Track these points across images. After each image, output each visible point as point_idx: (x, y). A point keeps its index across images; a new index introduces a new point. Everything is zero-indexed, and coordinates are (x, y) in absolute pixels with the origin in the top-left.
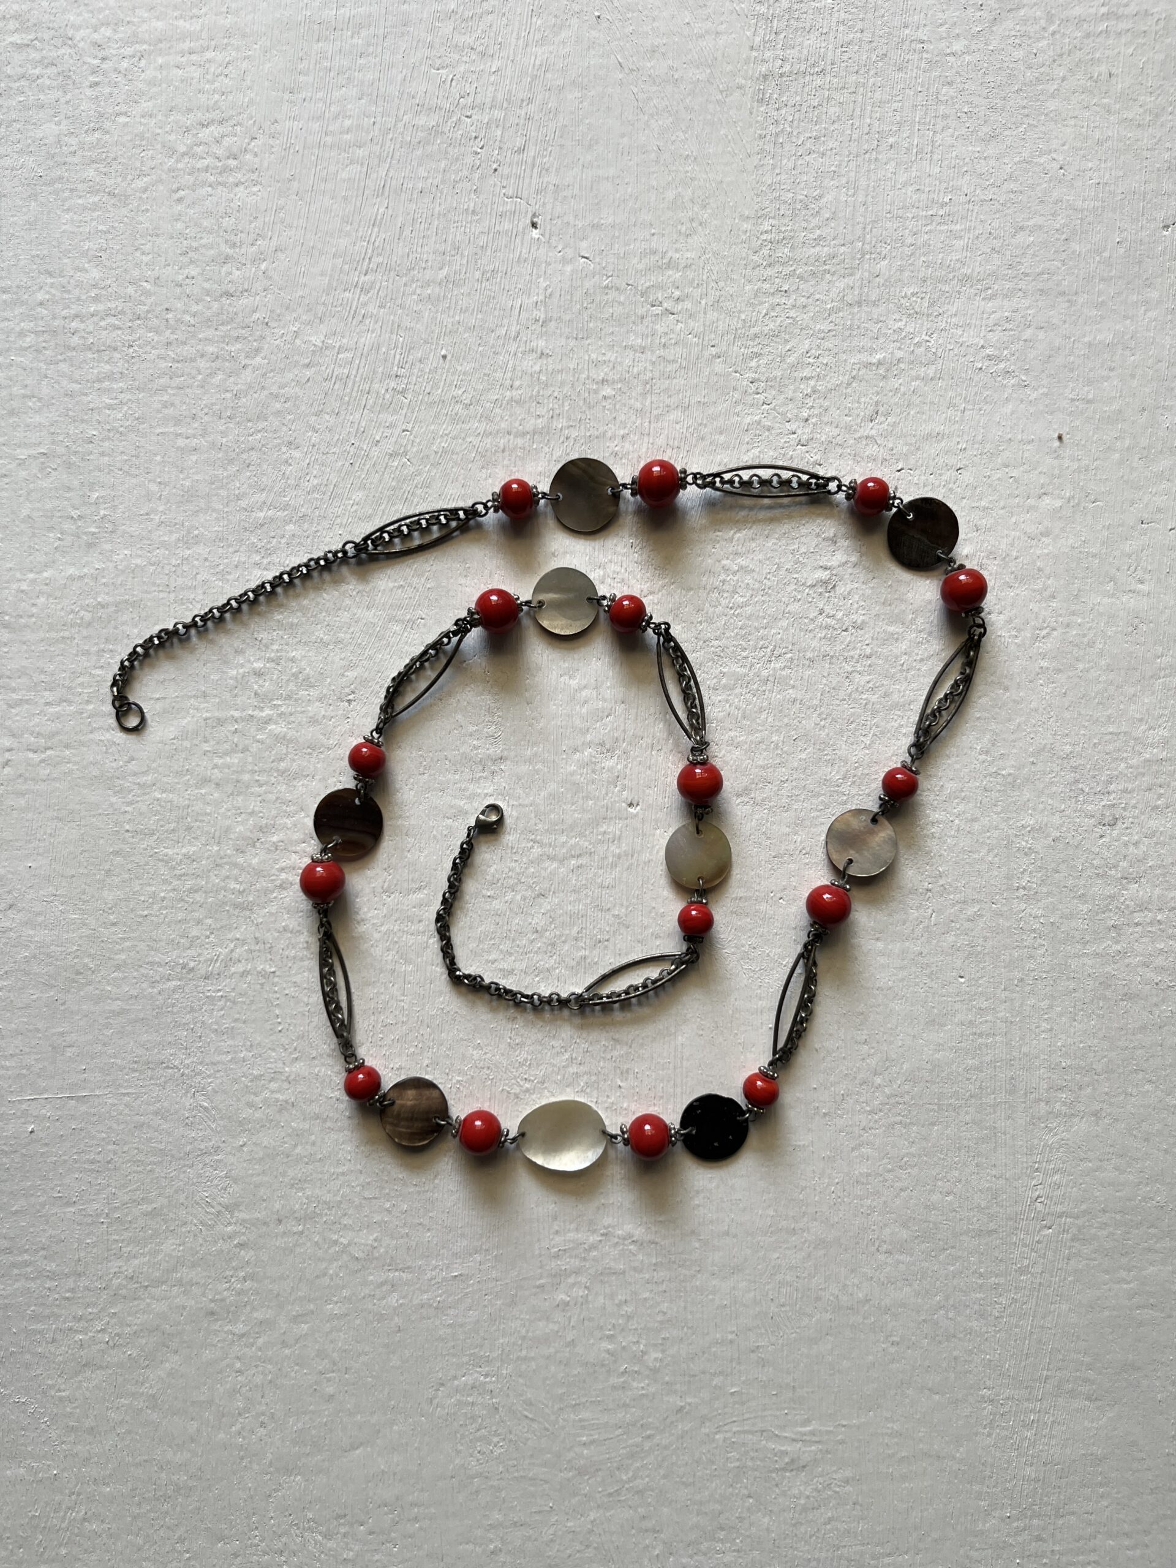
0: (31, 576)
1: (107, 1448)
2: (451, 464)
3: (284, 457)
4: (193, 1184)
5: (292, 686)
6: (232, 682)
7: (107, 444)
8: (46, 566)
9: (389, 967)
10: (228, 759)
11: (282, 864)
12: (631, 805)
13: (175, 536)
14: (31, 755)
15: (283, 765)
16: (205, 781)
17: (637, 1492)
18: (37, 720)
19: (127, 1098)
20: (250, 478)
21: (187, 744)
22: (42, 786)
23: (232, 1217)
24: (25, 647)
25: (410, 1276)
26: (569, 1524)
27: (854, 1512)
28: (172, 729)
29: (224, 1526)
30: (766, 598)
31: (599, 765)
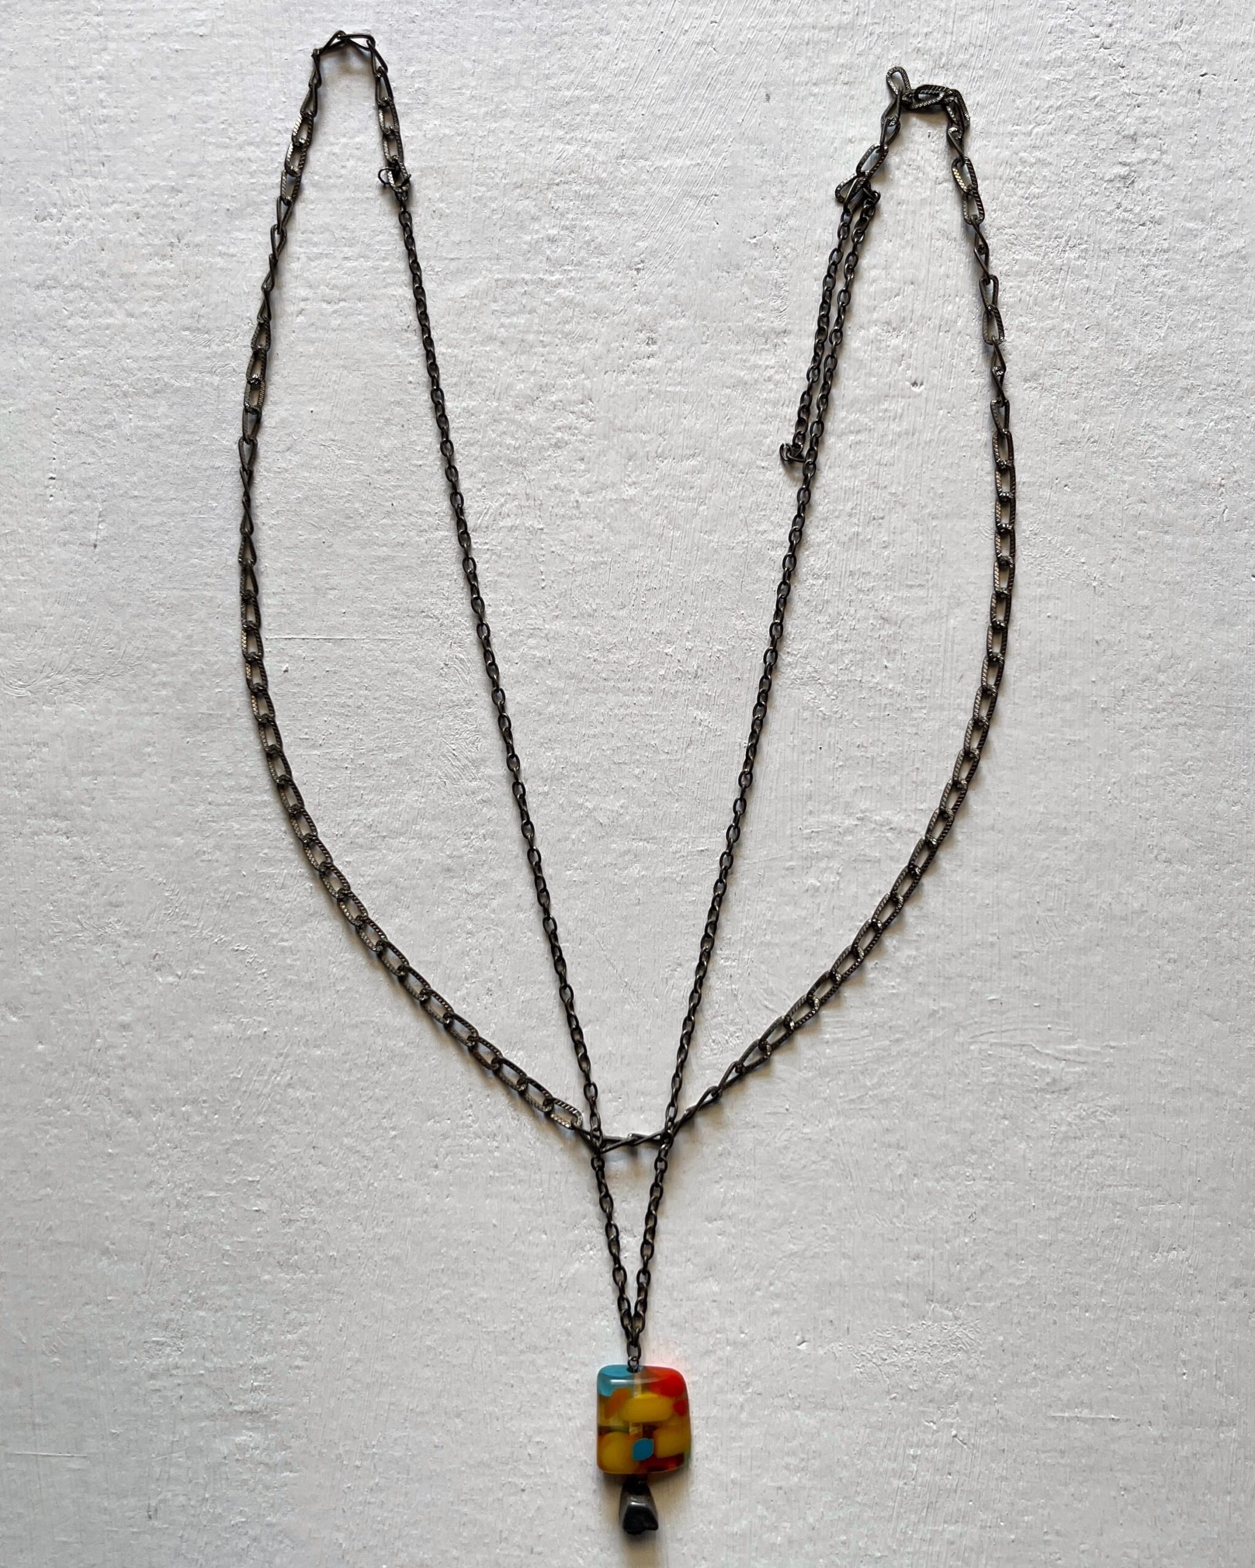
0: (344, 140)
1: (323, 1006)
2: (756, 53)
3: (596, 42)
4: (442, 736)
5: (583, 253)
6: (525, 247)
7: (427, 24)
8: (359, 131)
9: (658, 531)
10: (515, 319)
11: (558, 423)
12: (915, 384)
13: (483, 110)
14: (325, 305)
15: (568, 327)
16: (491, 338)
17: (882, 1101)
18: (333, 273)
19: (383, 645)
20: (560, 59)
21: (476, 303)
22: (332, 335)
23: (478, 773)
24: (330, 205)
25: (654, 847)
26: (806, 1130)
27: (1120, 1147)
28: (464, 287)
29: (436, 1102)
30: (1063, 190)
31: (883, 345)
